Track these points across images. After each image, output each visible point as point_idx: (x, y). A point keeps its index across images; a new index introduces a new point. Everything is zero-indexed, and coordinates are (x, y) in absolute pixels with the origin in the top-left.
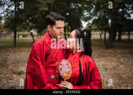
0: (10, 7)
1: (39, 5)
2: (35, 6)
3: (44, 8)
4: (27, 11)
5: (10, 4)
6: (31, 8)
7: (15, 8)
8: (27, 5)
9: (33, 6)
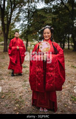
0: (24, 22)
1: (45, 19)
2: (42, 20)
3: (49, 21)
4: (36, 24)
5: (24, 20)
6: (39, 21)
7: (28, 23)
8: (36, 20)
9: (40, 20)
